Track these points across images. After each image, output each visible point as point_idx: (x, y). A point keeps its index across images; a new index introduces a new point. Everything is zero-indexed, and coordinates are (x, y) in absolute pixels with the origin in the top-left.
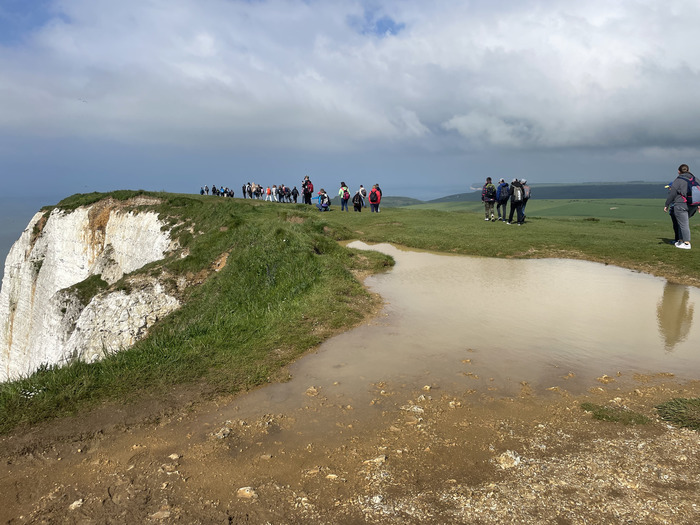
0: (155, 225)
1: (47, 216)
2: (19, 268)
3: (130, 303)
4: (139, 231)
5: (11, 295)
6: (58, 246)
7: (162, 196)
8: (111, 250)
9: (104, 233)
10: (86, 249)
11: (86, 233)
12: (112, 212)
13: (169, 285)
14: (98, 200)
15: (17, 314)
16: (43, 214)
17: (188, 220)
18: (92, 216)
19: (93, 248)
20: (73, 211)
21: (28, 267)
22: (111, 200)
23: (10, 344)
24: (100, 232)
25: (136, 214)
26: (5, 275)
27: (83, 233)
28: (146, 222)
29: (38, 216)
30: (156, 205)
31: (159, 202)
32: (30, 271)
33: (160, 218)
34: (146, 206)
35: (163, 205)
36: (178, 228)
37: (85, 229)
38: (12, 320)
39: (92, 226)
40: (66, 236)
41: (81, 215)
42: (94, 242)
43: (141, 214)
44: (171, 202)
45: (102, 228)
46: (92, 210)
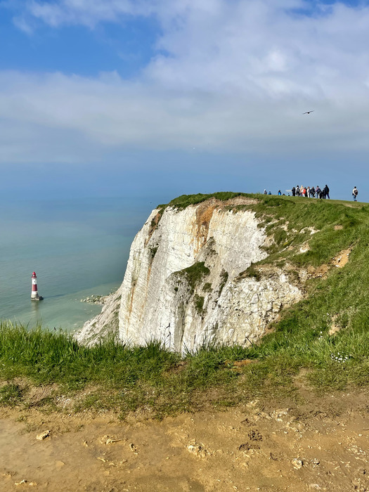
0: (252, 223)
1: (161, 213)
2: (140, 253)
3: (260, 289)
4: (237, 227)
5: (133, 273)
6: (171, 237)
7: (258, 198)
8: (213, 242)
9: (207, 228)
10: (193, 240)
11: (194, 227)
12: (215, 210)
13: (293, 277)
14: (204, 200)
15: (137, 289)
16: (158, 210)
17: (281, 219)
18: (199, 213)
19: (198, 240)
20: (184, 208)
21: (146, 252)
22: (214, 200)
23: (130, 311)
24: (204, 227)
25: (235, 212)
26: (130, 258)
27: (191, 227)
28: (244, 220)
29: (155, 212)
30: (252, 205)
31: (255, 202)
32: (148, 256)
33: (256, 216)
34: (244, 206)
35: (259, 205)
36: (273, 226)
37: (193, 224)
38: (133, 293)
39: (198, 222)
40: (178, 229)
41: (190, 212)
42: (199, 235)
43: (240, 213)
44: (266, 202)
45: (206, 224)
46: (199, 208)
